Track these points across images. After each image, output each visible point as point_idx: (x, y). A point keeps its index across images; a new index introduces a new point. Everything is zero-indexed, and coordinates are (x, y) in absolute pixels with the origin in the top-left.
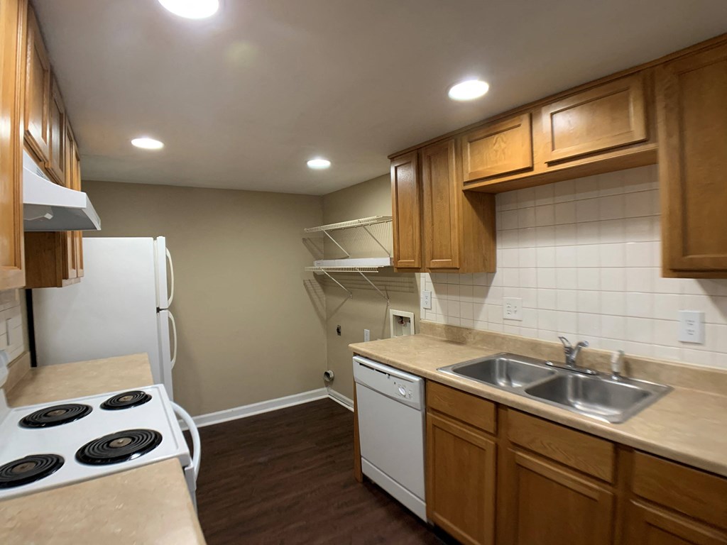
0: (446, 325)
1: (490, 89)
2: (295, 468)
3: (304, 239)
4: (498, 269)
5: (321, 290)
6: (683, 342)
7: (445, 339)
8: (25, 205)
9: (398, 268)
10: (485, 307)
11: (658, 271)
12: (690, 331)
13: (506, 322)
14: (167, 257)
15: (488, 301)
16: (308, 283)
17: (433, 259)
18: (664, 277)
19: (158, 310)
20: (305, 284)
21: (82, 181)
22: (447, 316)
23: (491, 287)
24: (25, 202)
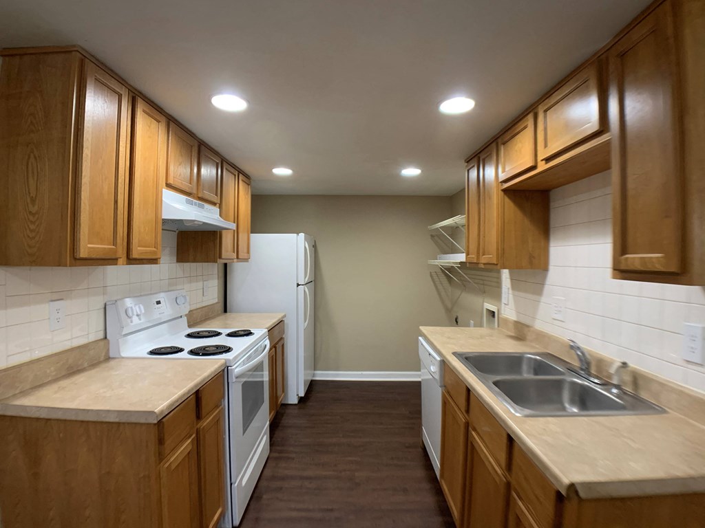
0: (515, 322)
1: (476, 105)
2: (381, 424)
3: (432, 236)
4: (551, 268)
5: (447, 282)
6: (687, 361)
7: (513, 334)
8: (163, 220)
9: (470, 263)
10: (542, 306)
11: (609, 271)
12: (692, 348)
13: (556, 322)
14: (305, 247)
15: (544, 299)
16: (434, 274)
17: (484, 255)
18: (614, 278)
19: (298, 285)
20: (431, 276)
21: (252, 196)
22: (518, 313)
23: (546, 286)
24: (164, 217)
